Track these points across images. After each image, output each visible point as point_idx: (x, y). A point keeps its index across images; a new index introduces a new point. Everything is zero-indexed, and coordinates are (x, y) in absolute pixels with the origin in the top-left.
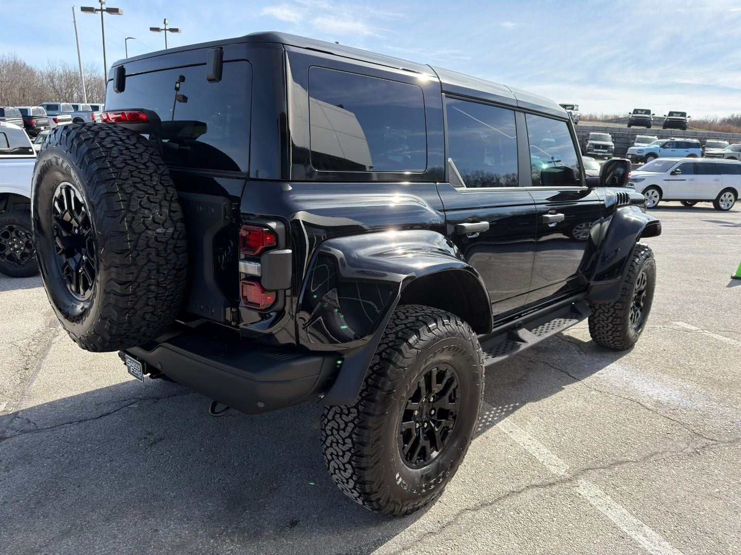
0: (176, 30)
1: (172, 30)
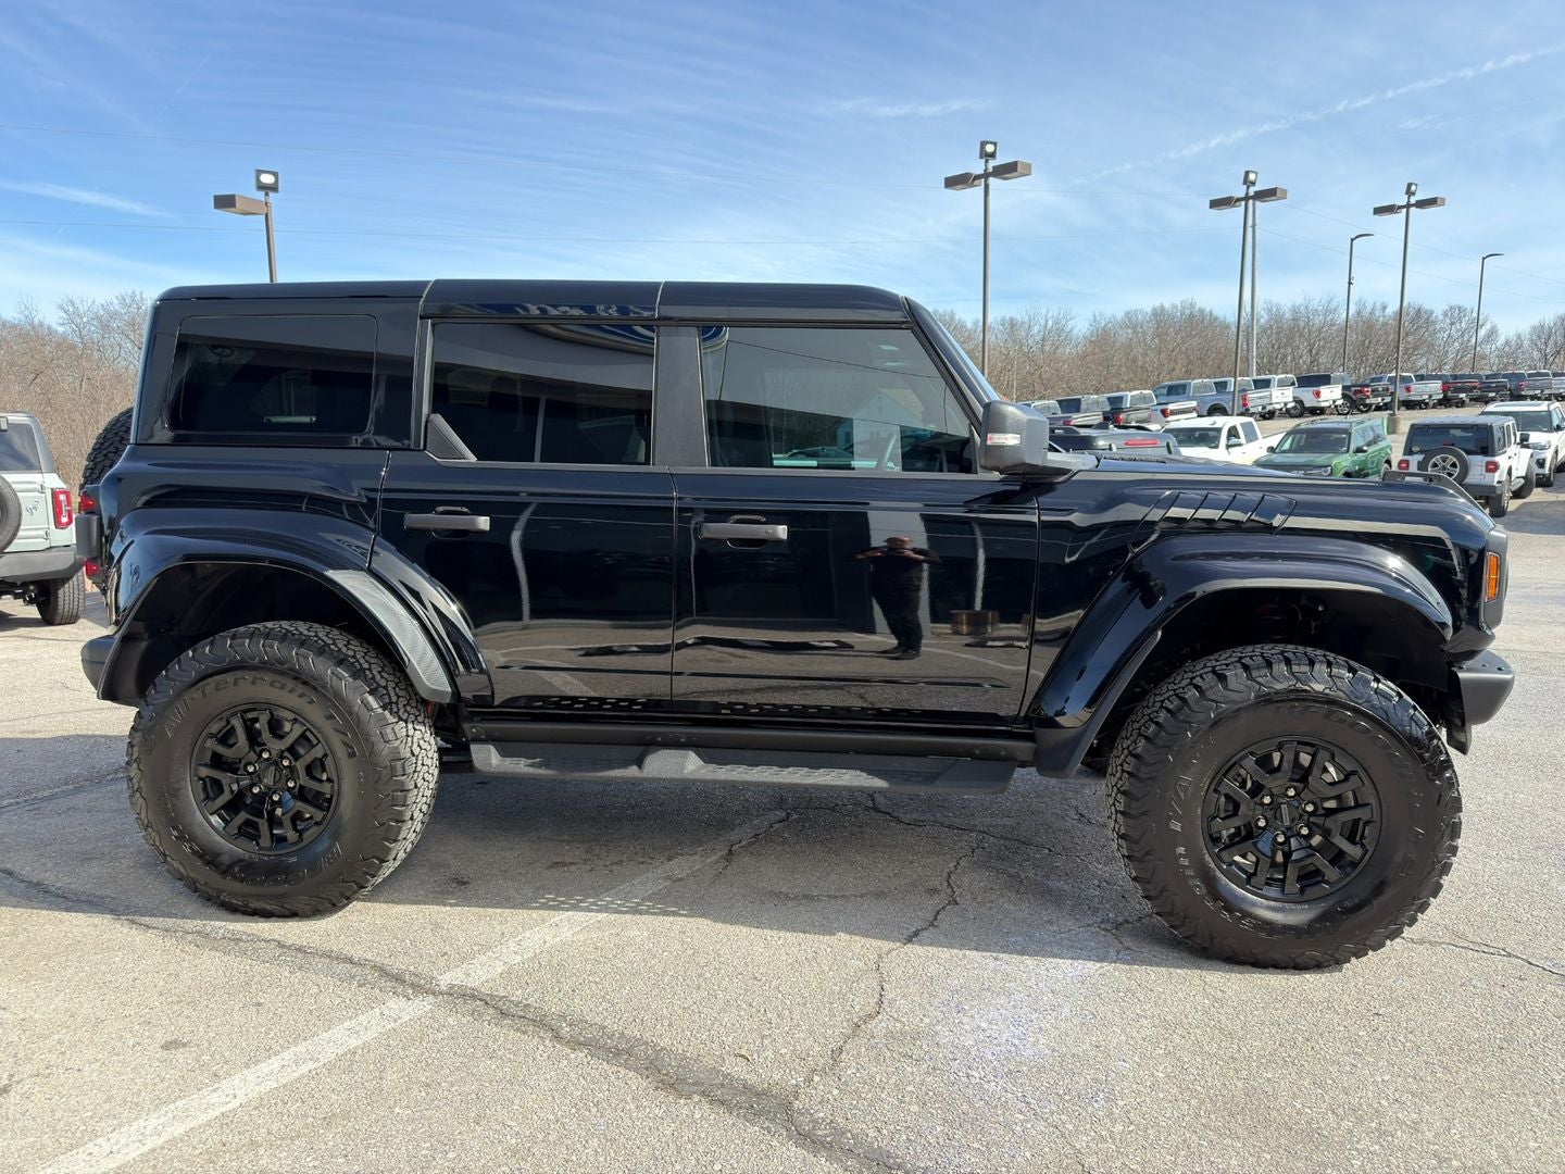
0: (1432, 202)
1: (1422, 204)
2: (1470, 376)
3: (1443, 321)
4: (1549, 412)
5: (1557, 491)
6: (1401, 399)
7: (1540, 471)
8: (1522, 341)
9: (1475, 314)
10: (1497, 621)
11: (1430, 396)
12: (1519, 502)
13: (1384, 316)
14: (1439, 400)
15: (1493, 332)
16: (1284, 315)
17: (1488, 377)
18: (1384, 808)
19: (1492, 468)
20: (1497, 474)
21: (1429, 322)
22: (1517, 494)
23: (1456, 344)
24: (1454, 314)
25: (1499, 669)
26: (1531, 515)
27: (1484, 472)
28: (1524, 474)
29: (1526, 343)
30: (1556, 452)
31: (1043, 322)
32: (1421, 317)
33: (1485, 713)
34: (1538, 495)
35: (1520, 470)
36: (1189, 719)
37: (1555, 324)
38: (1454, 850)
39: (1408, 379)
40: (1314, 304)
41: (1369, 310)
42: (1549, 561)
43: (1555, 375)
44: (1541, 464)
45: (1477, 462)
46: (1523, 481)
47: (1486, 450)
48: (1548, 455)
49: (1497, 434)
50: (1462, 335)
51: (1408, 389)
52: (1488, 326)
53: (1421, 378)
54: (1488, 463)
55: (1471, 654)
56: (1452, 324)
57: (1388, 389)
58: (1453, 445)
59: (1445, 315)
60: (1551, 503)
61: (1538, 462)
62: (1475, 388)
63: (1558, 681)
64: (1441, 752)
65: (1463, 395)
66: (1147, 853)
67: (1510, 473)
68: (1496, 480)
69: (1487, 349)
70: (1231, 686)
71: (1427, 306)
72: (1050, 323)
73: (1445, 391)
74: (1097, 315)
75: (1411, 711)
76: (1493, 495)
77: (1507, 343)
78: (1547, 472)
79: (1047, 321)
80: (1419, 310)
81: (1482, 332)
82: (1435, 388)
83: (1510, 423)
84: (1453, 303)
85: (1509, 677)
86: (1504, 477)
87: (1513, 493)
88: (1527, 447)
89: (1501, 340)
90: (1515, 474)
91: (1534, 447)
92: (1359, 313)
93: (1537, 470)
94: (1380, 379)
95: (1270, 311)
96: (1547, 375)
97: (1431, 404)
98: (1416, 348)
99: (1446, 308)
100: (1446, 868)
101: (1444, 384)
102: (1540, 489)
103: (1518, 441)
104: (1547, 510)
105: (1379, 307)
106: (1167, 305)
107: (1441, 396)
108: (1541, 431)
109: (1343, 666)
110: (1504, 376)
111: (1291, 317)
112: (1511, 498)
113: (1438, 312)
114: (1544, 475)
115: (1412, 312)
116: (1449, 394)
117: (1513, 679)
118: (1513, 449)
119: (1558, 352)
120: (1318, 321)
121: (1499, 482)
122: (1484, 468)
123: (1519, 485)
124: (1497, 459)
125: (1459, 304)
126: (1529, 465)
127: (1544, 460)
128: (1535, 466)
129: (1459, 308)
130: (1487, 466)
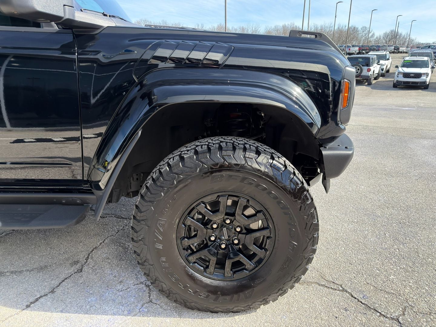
2: (366, 46)
3: (361, 31)
4: (386, 54)
5: (386, 78)
6: (347, 52)
7: (382, 72)
8: (381, 37)
9: (369, 29)
10: (347, 120)
11: (355, 52)
12: (376, 81)
13: (345, 29)
14: (358, 53)
15: (373, 34)
16: (318, 28)
17: (371, 46)
18: (277, 231)
19: (369, 70)
20: (370, 72)
21: (357, 31)
22: (376, 79)
23: (364, 38)
24: (364, 28)
25: (346, 148)
26: (378, 84)
27: (367, 72)
28: (378, 73)
29: (382, 38)
30: (387, 66)
31: (251, 28)
32: (355, 30)
33: (337, 172)
34: (381, 79)
35: (377, 72)
36: (162, 185)
37: (390, 32)
38: (314, 251)
39: (350, 47)
40: (327, 25)
41: (341, 27)
42: (382, 98)
43: (388, 46)
44: (382, 70)
45: (365, 68)
46: (377, 75)
47: (368, 65)
48: (385, 67)
49: (371, 61)
50: (365, 35)
51: (350, 49)
52: (372, 33)
53: (353, 46)
54: (368, 69)
55: (333, 139)
56: (363, 32)
57: (344, 49)
58: (359, 63)
59: (362, 29)
60: (384, 81)
61: (382, 69)
62: (367, 49)
63: (381, 137)
64: (308, 199)
65: (364, 51)
66: (145, 261)
67: (374, 72)
68: (370, 74)
69: (372, 39)
70: (186, 165)
71: (357, 26)
72: (254, 28)
73: (359, 50)
74: (267, 26)
75: (292, 176)
76: (369, 79)
77: (377, 38)
78: (384, 72)
79: (252, 28)
80: (355, 28)
81: (370, 35)
82: (356, 49)
83: (375, 57)
84: (364, 26)
85: (351, 152)
86: (372, 73)
87: (374, 78)
88: (379, 64)
89: (375, 37)
90: (375, 73)
91: (381, 65)
92: (339, 28)
93: (381, 72)
94: (342, 46)
95: (314, 27)
96: (386, 46)
97: (355, 54)
98: (353, 38)
99: (362, 27)
100: (309, 260)
101: (359, 48)
102: (381, 78)
103: (377, 63)
104: (383, 83)
105: (344, 26)
106: (286, 24)
107: (358, 52)
108: (383, 60)
109: (254, 151)
110: (375, 46)
111: (320, 29)
112: (374, 80)
113: (360, 28)
114: (383, 73)
115: (353, 28)
116: (360, 51)
117: (353, 153)
118: (375, 65)
119: (390, 41)
120: (328, 30)
121: (370, 75)
122: (367, 70)
123: (376, 76)
124: (371, 68)
125: (365, 26)
126: (379, 70)
127: (383, 69)
128: (381, 70)
129: (365, 27)
130: (368, 70)
